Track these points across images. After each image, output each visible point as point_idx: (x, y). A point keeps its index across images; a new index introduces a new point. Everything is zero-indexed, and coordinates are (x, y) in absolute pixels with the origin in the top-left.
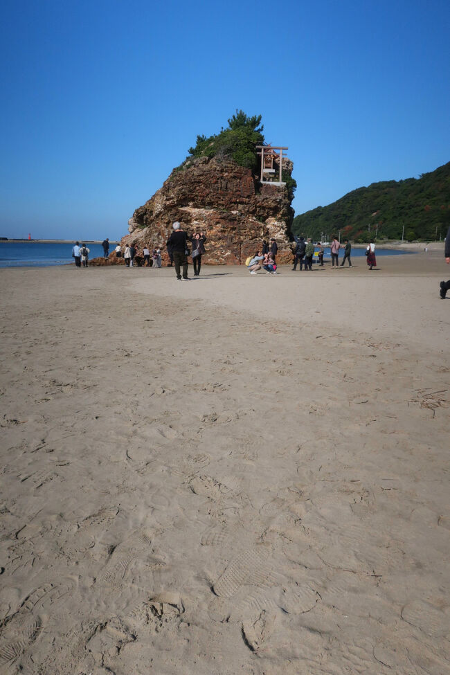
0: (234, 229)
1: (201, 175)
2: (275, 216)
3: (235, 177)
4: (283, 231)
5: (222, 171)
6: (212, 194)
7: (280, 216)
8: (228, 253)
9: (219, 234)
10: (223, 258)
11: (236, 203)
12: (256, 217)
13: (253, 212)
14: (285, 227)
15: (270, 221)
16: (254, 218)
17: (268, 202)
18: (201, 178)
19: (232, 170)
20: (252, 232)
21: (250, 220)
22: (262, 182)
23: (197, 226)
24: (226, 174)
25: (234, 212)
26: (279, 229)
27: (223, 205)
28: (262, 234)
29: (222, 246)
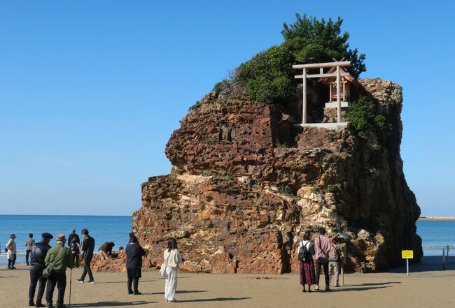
0: (232, 208)
1: (194, 121)
2: (312, 184)
3: (242, 120)
4: (326, 211)
5: (225, 112)
6: (207, 150)
7: (322, 183)
8: (219, 252)
9: (213, 217)
10: (207, 259)
11: (242, 162)
12: (278, 186)
13: (272, 178)
14: (329, 202)
15: (304, 193)
16: (274, 188)
17: (294, 158)
18: (195, 125)
19: (239, 108)
20: (262, 213)
21: (267, 191)
22: (304, 125)
23: (187, 203)
24: (232, 116)
25: (242, 179)
26: (317, 206)
27: (223, 167)
28: (280, 217)
29: (212, 239)
